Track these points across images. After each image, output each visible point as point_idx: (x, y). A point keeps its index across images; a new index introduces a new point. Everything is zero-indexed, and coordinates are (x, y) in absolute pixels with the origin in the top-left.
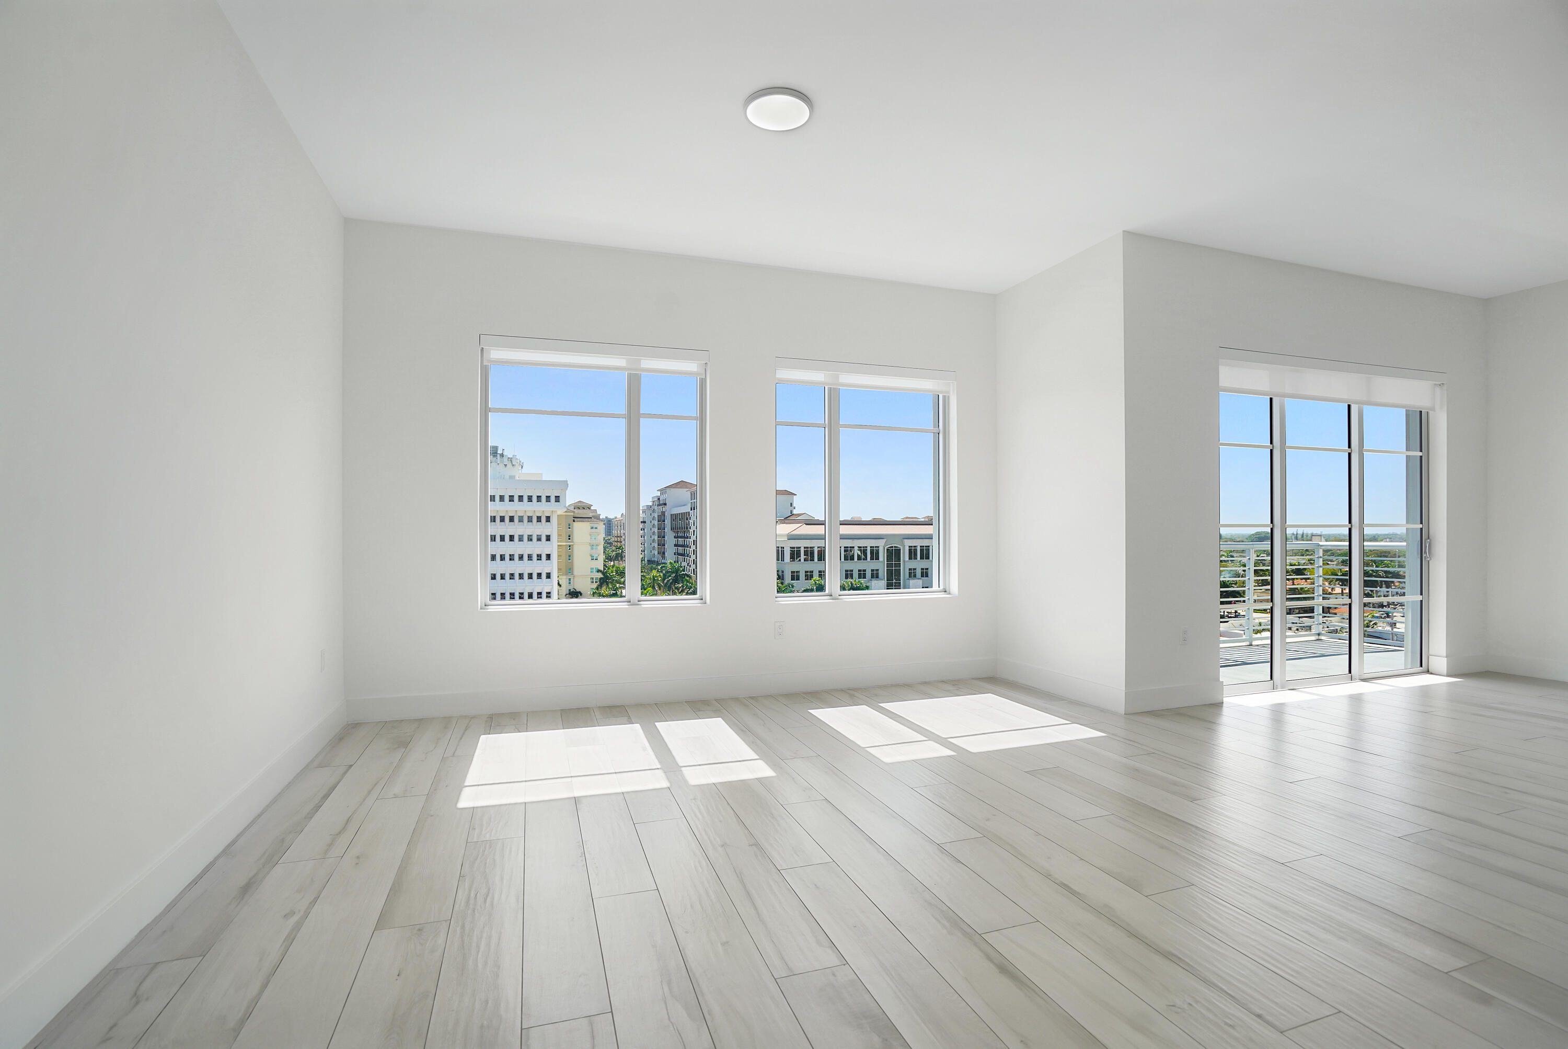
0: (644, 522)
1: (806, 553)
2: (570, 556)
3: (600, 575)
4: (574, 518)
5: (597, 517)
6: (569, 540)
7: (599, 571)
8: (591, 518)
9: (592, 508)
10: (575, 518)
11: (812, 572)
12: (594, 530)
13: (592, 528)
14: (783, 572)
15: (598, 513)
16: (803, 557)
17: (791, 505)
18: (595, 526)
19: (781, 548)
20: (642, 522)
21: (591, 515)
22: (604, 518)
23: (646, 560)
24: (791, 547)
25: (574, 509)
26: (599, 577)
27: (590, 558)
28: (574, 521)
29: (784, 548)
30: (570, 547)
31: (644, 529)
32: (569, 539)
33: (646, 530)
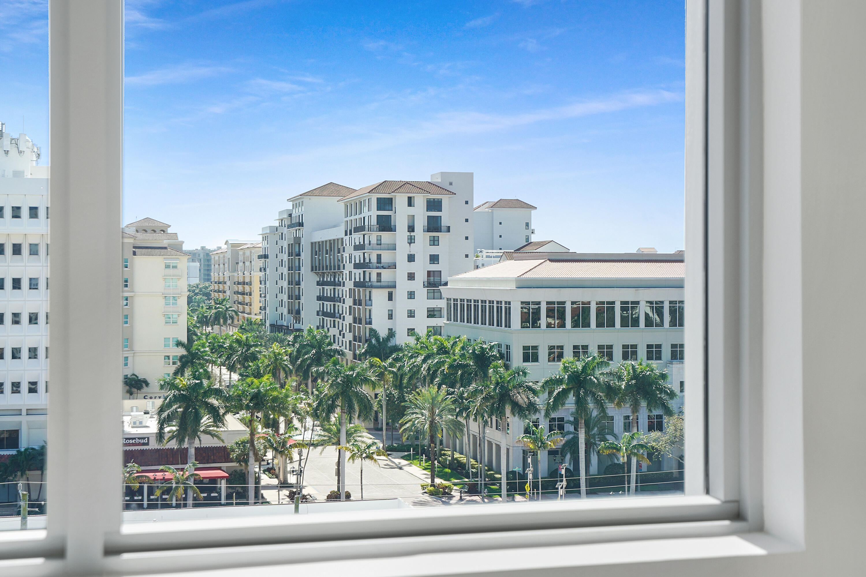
0: (266, 257)
1: (550, 313)
2: (126, 317)
3: (182, 351)
4: (134, 247)
5: (177, 248)
6: (126, 289)
7: (179, 344)
8: (165, 248)
9: (170, 230)
10: (137, 249)
11: (562, 347)
12: (171, 271)
13: (167, 267)
14: (508, 347)
15: (180, 239)
16: (543, 320)
17: (527, 225)
18: (172, 262)
19: (506, 302)
20: (260, 257)
21: (165, 243)
22: (199, 248)
23: (268, 324)
24: (522, 303)
25: (137, 231)
26: (180, 354)
27: (163, 320)
28: (134, 254)
29: (509, 303)
30: (127, 299)
31: (265, 269)
32: (126, 286)
33: (268, 270)
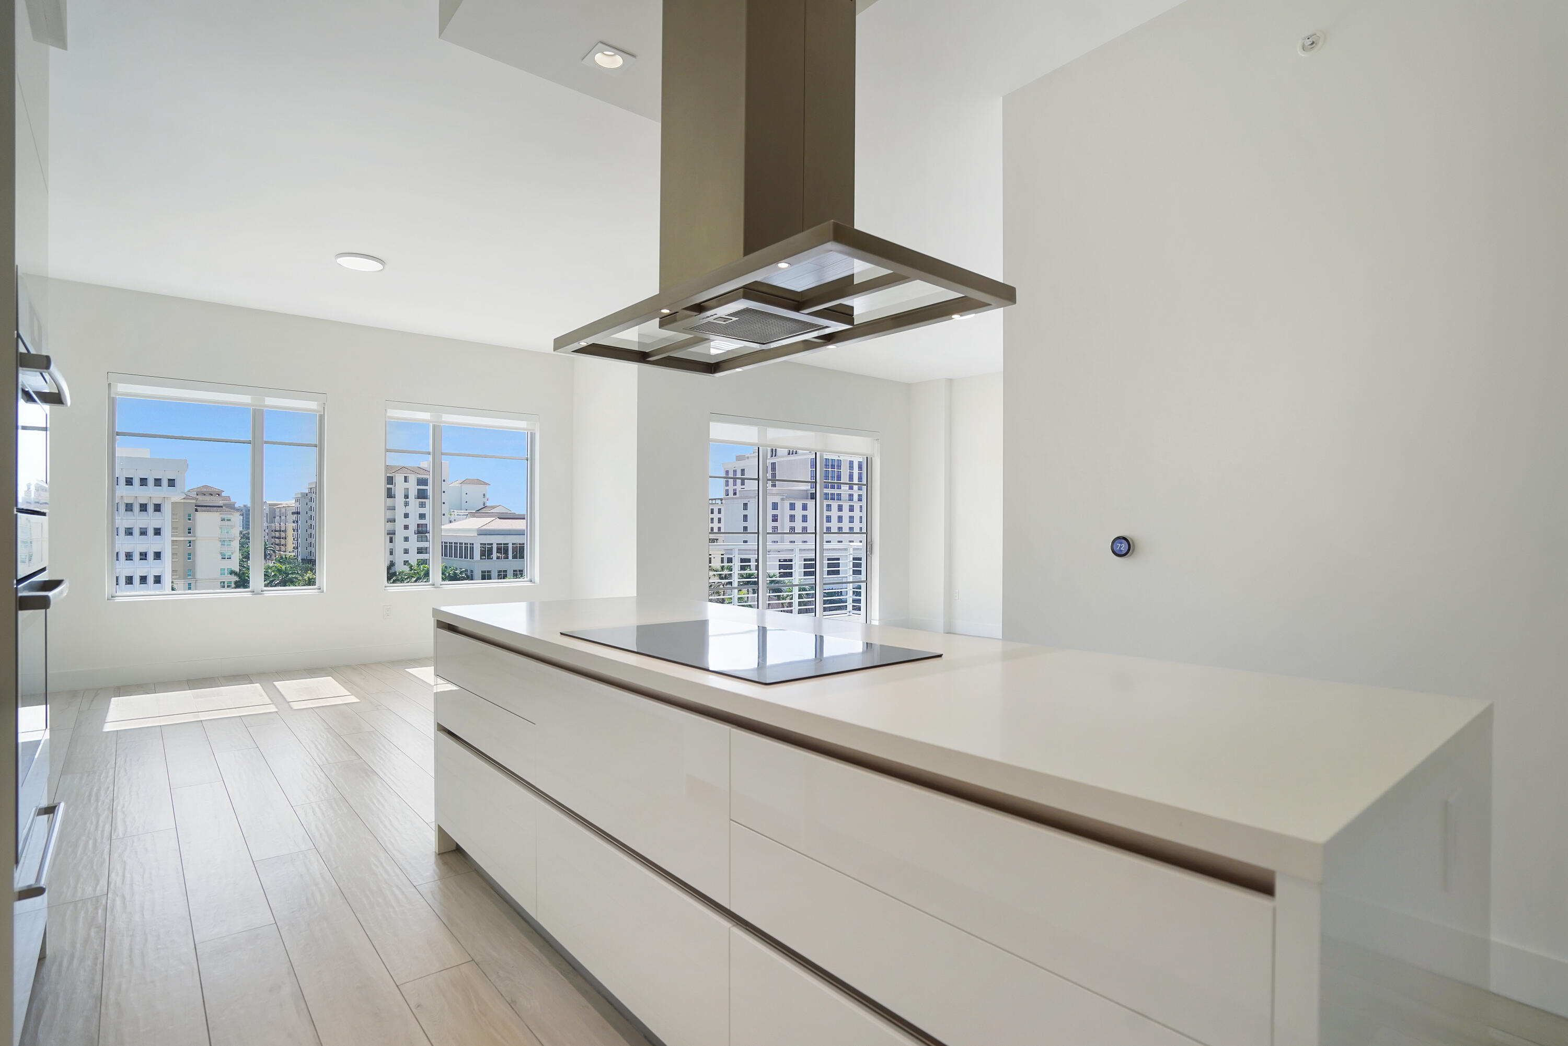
0: (298, 513)
1: (499, 550)
2: (189, 554)
3: (237, 579)
4: (196, 506)
5: (231, 507)
6: (189, 534)
7: (232, 572)
8: (222, 507)
9: (223, 494)
10: (198, 507)
11: (506, 571)
12: (226, 523)
13: (223, 520)
14: (472, 571)
15: (232, 500)
16: (495, 555)
17: (484, 495)
18: (227, 517)
19: (470, 544)
20: (293, 513)
21: (221, 503)
22: (242, 506)
23: (299, 559)
24: (481, 544)
25: (197, 495)
26: (235, 580)
27: (220, 556)
28: (196, 510)
29: (473, 544)
30: (190, 542)
31: (297, 522)
32: (190, 533)
33: (299, 522)
